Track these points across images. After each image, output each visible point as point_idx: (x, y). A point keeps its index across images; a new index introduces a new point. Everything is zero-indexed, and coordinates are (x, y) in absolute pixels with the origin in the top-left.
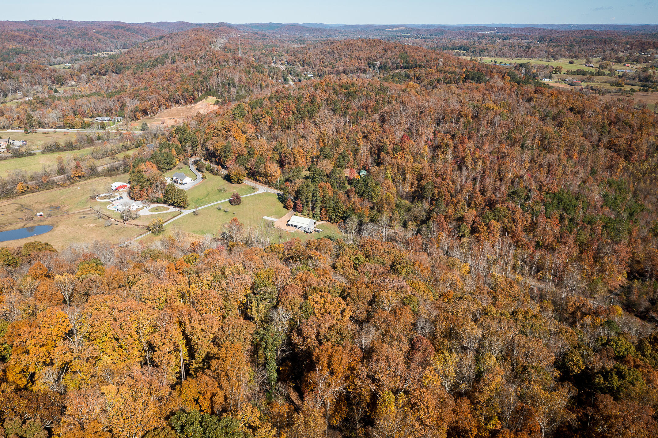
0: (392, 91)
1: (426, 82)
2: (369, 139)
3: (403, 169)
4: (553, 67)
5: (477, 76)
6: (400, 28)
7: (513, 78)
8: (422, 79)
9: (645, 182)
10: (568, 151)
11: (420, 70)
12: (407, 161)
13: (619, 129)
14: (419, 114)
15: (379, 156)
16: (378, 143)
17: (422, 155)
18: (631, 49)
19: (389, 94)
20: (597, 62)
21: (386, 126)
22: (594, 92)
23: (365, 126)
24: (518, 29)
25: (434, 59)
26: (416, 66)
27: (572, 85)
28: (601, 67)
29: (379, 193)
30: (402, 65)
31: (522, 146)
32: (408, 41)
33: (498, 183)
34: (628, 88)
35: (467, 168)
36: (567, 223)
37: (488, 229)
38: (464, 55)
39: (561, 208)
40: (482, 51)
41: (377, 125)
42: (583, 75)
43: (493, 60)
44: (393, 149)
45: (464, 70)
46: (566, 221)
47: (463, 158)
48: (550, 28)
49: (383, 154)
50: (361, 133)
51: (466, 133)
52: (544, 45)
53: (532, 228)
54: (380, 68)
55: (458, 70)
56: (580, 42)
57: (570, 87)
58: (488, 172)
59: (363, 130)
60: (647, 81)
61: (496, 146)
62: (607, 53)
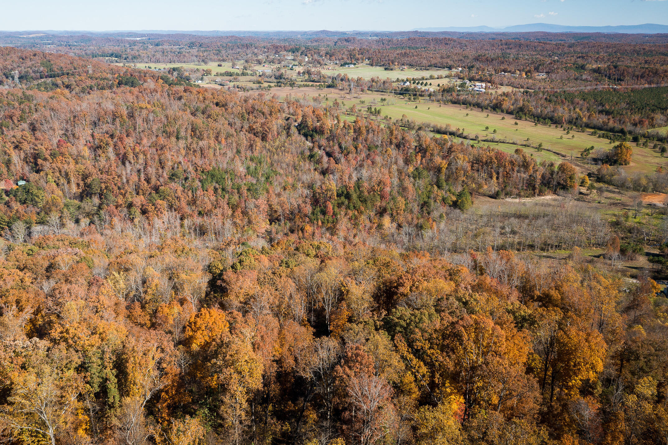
0: (37, 98)
1: (77, 89)
2: (21, 149)
3: (65, 172)
4: (204, 70)
5: (131, 80)
6: (37, 35)
7: (165, 80)
8: (72, 87)
9: (278, 155)
10: (217, 138)
11: (68, 78)
12: (69, 164)
13: (255, 116)
14: (72, 119)
15: (36, 164)
16: (32, 151)
17: (83, 157)
18: (268, 52)
19: (35, 102)
20: (241, 64)
21: (38, 134)
22: (240, 89)
23: (14, 136)
24: (169, 35)
25: (82, 66)
26: (63, 74)
27: (221, 85)
28: (245, 68)
29: (44, 197)
30: (46, 74)
31: (178, 138)
32: (50, 49)
33: (161, 171)
34: (266, 85)
35: (130, 162)
36: (220, 192)
37: (155, 208)
38: (117, 62)
39: (214, 182)
40: (134, 57)
41: (28, 133)
42: (231, 76)
43: (147, 66)
44: (51, 155)
45: (116, 75)
46: (220, 191)
47: (125, 154)
48: (200, 34)
49: (40, 161)
50: (10, 143)
51: (124, 131)
52: (194, 50)
53: (193, 202)
54: (21, 78)
55: (109, 76)
56: (226, 47)
57: (219, 87)
58: (150, 162)
59: (12, 141)
60: (281, 79)
61: (154, 139)
62: (249, 56)
